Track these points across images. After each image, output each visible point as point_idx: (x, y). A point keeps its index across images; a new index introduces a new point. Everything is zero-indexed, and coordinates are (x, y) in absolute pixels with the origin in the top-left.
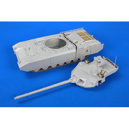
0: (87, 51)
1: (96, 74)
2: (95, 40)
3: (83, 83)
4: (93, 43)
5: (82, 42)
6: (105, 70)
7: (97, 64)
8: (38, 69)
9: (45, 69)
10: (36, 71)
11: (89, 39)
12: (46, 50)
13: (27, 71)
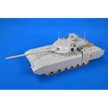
0: (91, 56)
1: (70, 45)
2: (96, 47)
3: (60, 50)
4: (95, 49)
5: (86, 49)
6: (77, 43)
7: (72, 39)
8: (49, 72)
9: (55, 72)
10: (48, 74)
11: (91, 46)
12: (56, 56)
13: (40, 74)
